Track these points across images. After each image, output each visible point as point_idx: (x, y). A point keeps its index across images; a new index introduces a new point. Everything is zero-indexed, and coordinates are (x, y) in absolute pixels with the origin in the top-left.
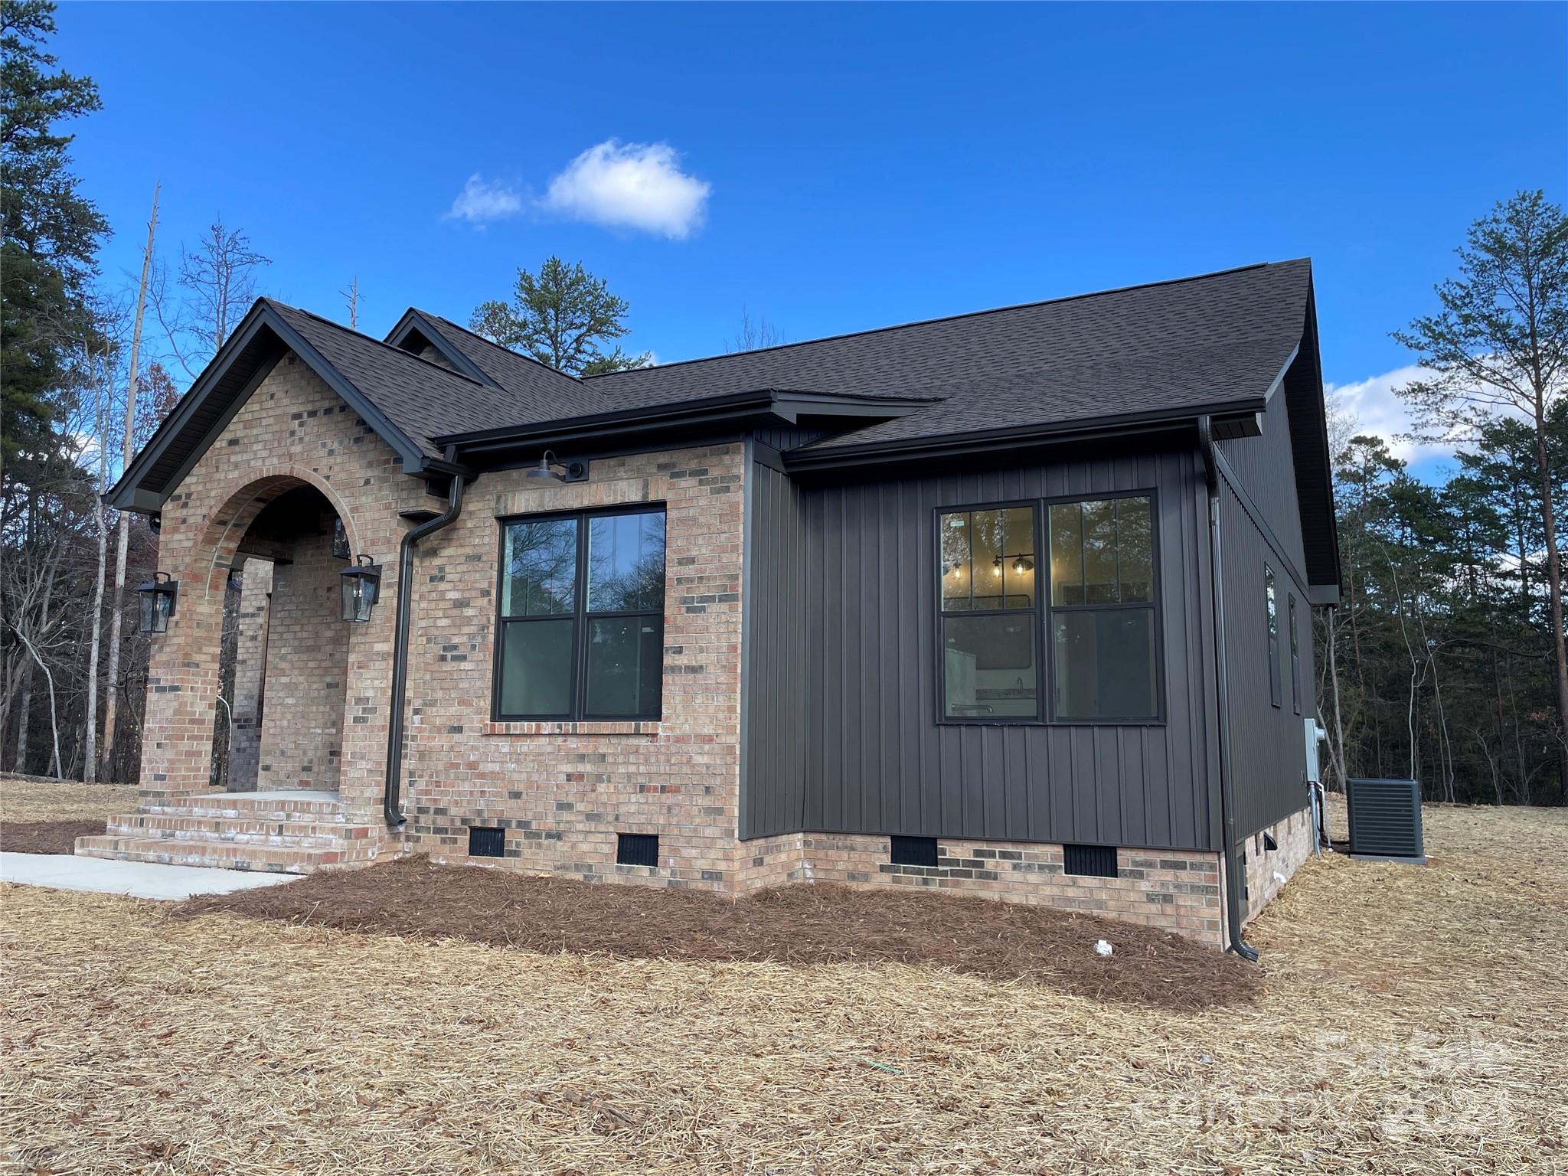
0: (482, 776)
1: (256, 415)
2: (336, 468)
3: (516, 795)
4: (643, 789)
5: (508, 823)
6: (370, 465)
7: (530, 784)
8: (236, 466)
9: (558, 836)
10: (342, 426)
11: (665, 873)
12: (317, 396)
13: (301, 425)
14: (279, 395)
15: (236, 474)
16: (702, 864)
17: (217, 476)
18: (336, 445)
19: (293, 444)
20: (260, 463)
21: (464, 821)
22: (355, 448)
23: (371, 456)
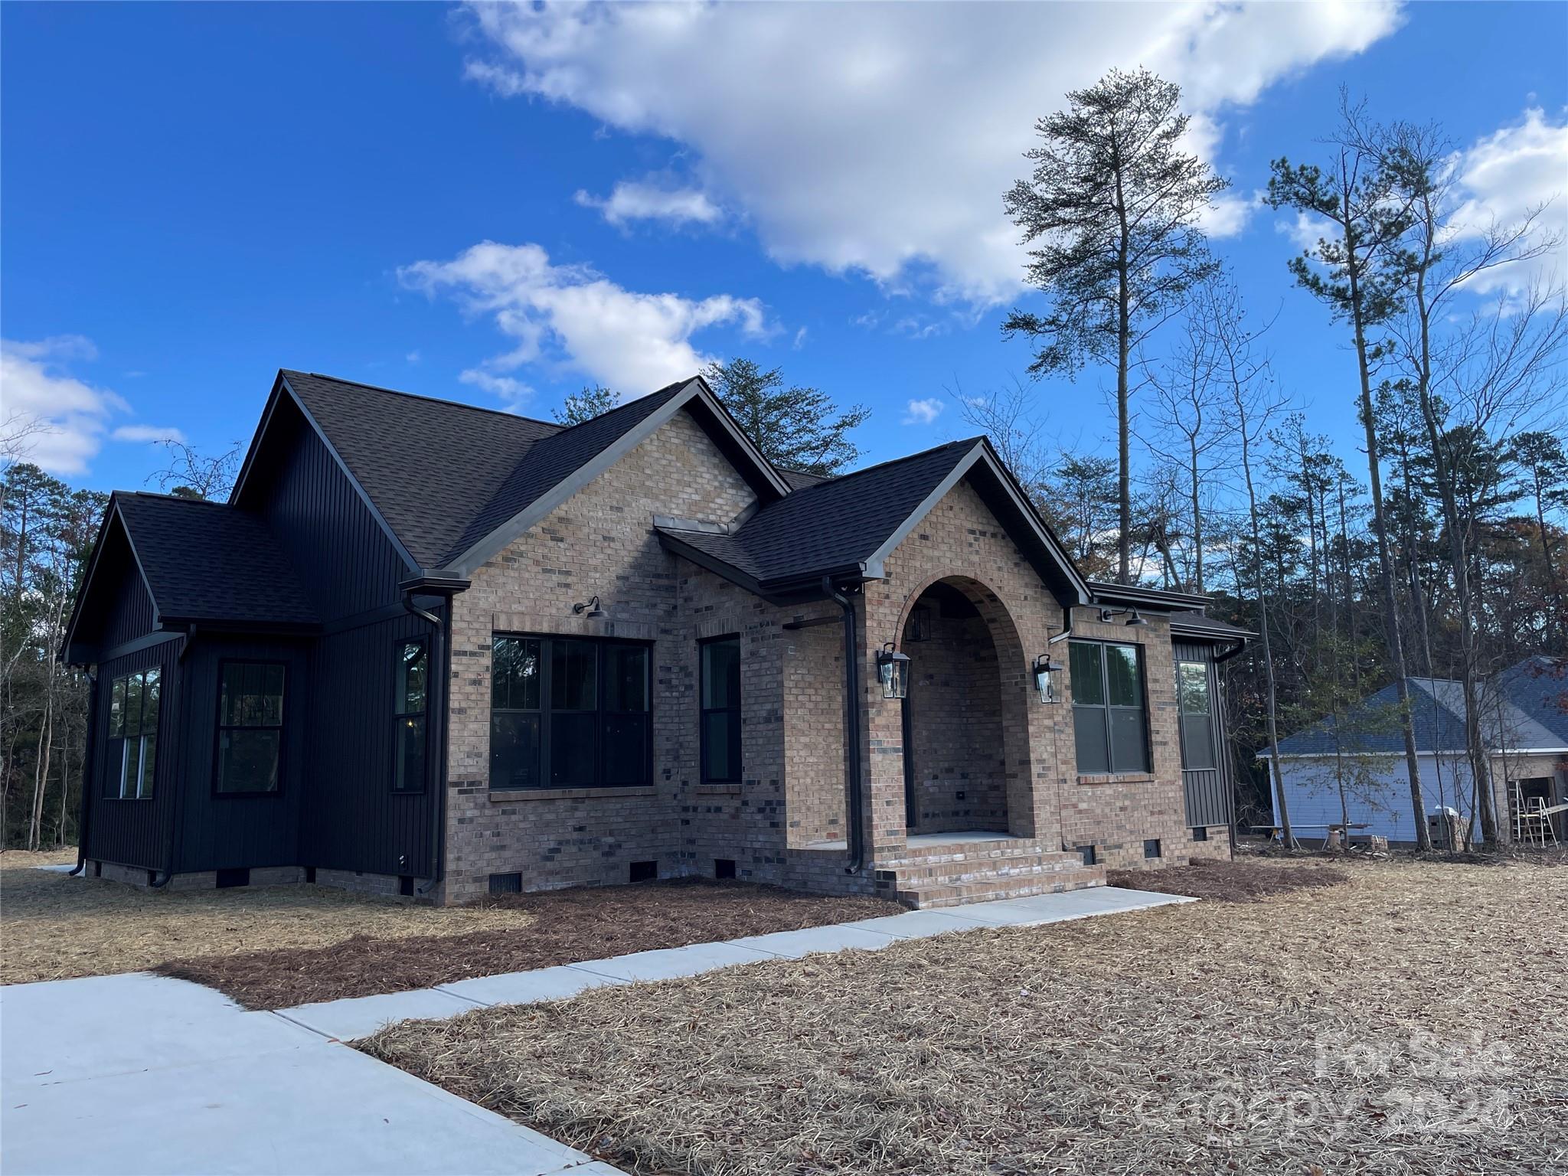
0: (1080, 812)
1: (940, 519)
2: (1005, 582)
3: (1099, 823)
4: (1152, 813)
5: (1096, 841)
6: (1026, 585)
7: (1105, 816)
8: (931, 559)
9: (1120, 846)
10: (1005, 550)
11: (1164, 860)
12: (985, 521)
13: (976, 539)
14: (956, 508)
15: (929, 566)
16: (1177, 853)
17: (912, 563)
18: (1002, 564)
19: (971, 553)
20: (948, 561)
21: (1074, 844)
22: (1016, 570)
23: (1027, 580)
